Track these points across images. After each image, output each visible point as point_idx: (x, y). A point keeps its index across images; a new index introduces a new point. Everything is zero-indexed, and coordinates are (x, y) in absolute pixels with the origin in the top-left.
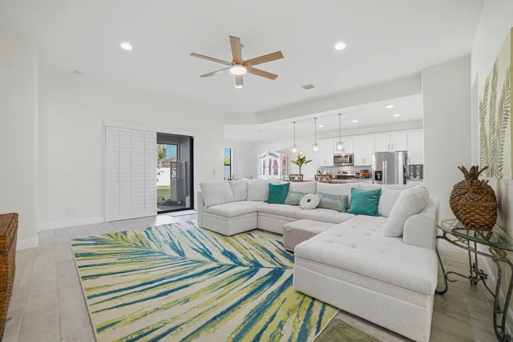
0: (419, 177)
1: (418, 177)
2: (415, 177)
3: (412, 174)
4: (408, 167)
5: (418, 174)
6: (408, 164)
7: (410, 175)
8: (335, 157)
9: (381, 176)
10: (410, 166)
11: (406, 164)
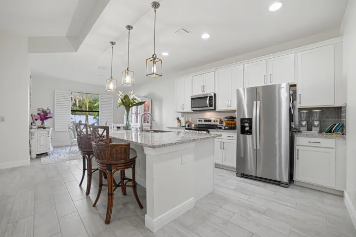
0: (318, 129)
1: (315, 130)
2: (309, 129)
3: (304, 123)
4: (297, 111)
5: (316, 123)
6: (298, 106)
7: (301, 125)
8: (192, 99)
9: (251, 127)
10: (300, 109)
11: (294, 107)
